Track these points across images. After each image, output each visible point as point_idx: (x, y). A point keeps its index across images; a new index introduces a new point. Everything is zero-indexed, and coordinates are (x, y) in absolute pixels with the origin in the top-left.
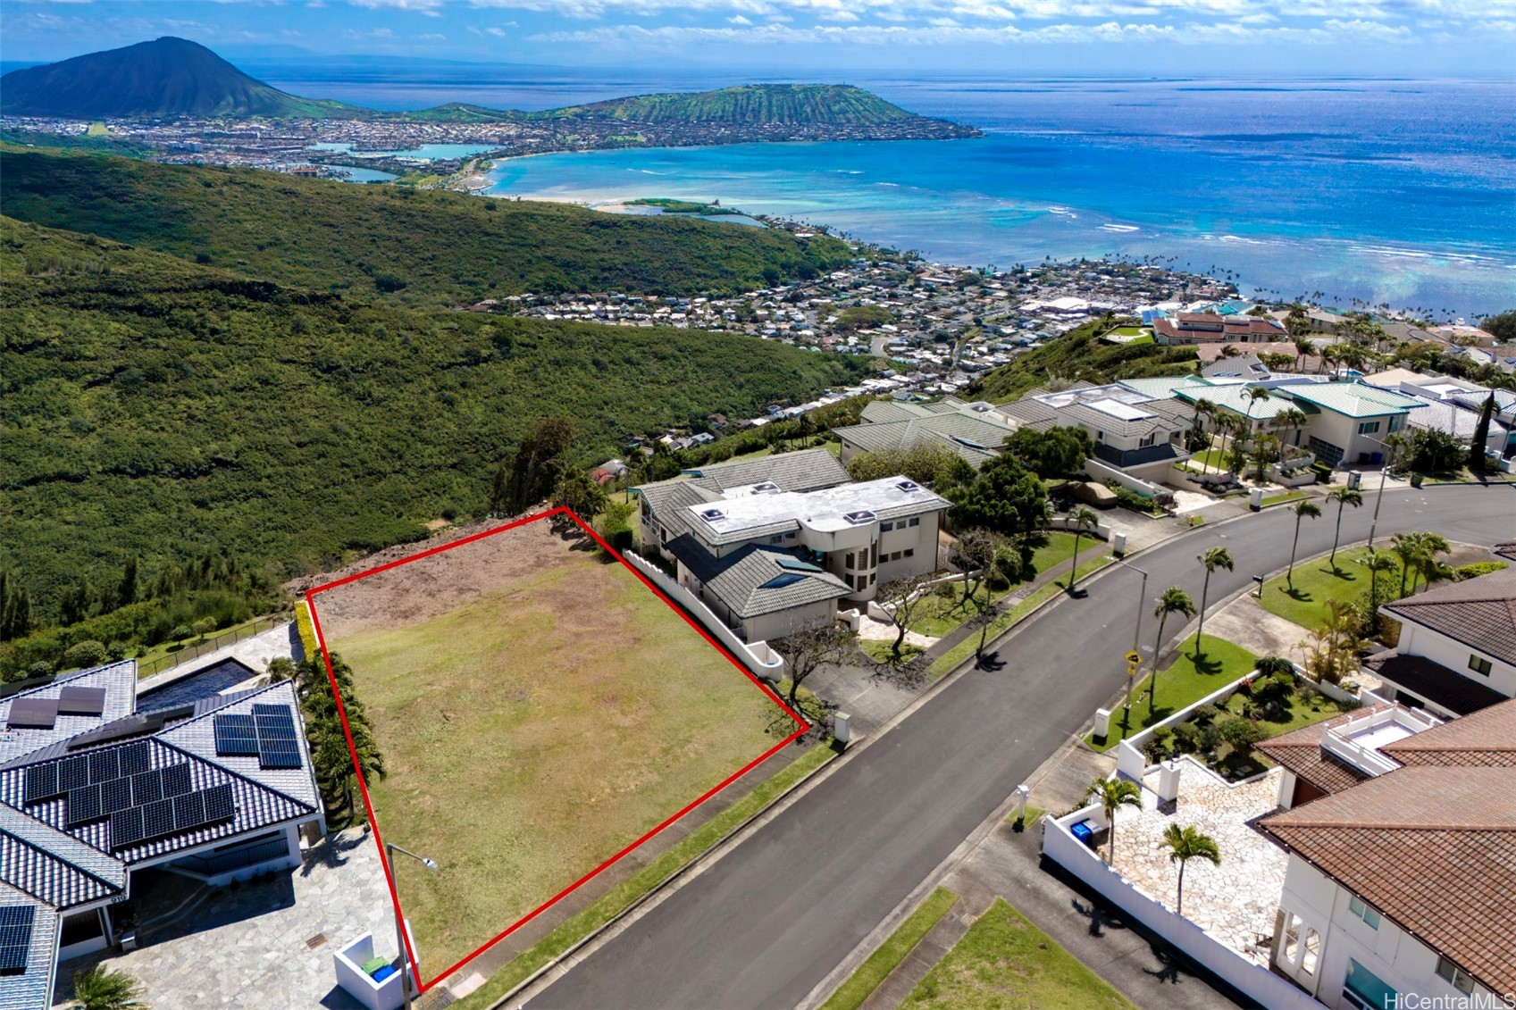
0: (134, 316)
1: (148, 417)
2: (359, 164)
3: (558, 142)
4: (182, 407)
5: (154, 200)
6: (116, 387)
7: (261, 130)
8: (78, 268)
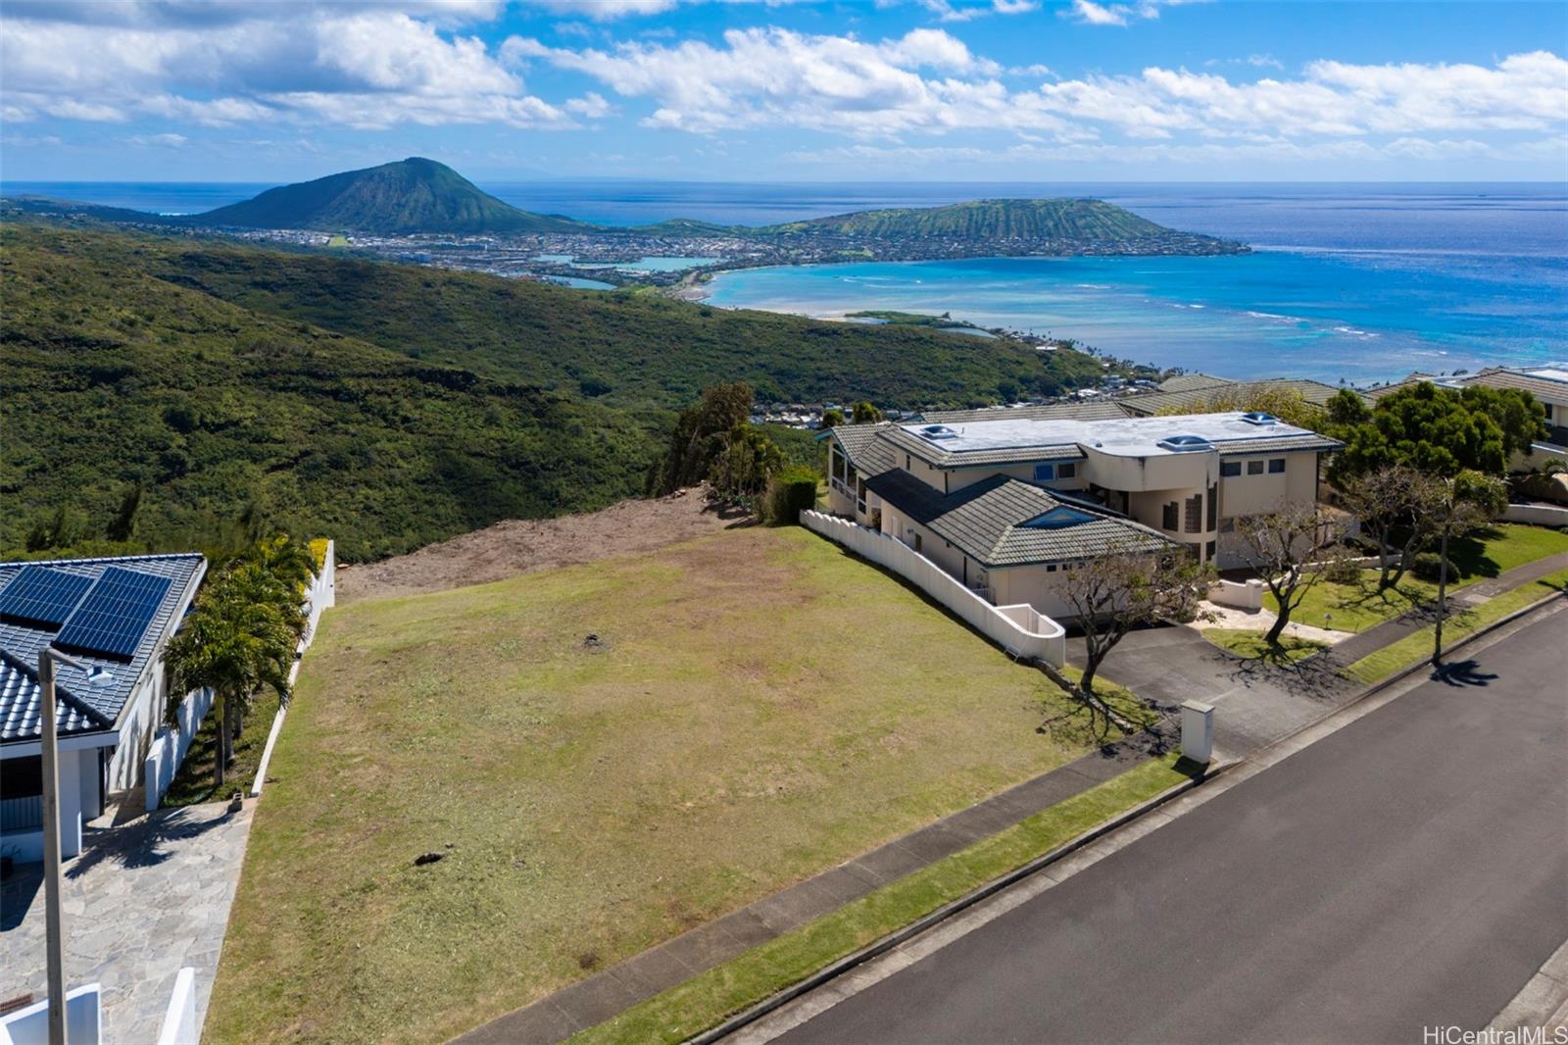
0: (330, 401)
1: (324, 506)
2: (578, 274)
3: (781, 256)
4: (359, 497)
5: (374, 299)
6: (299, 472)
7: (488, 242)
8: (283, 350)
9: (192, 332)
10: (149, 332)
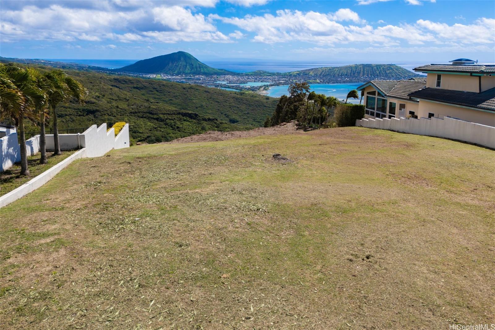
0: (156, 121)
2: (229, 87)
3: (291, 82)
5: (169, 93)
7: (202, 77)
8: (142, 106)
9: (116, 100)
10: (103, 100)
